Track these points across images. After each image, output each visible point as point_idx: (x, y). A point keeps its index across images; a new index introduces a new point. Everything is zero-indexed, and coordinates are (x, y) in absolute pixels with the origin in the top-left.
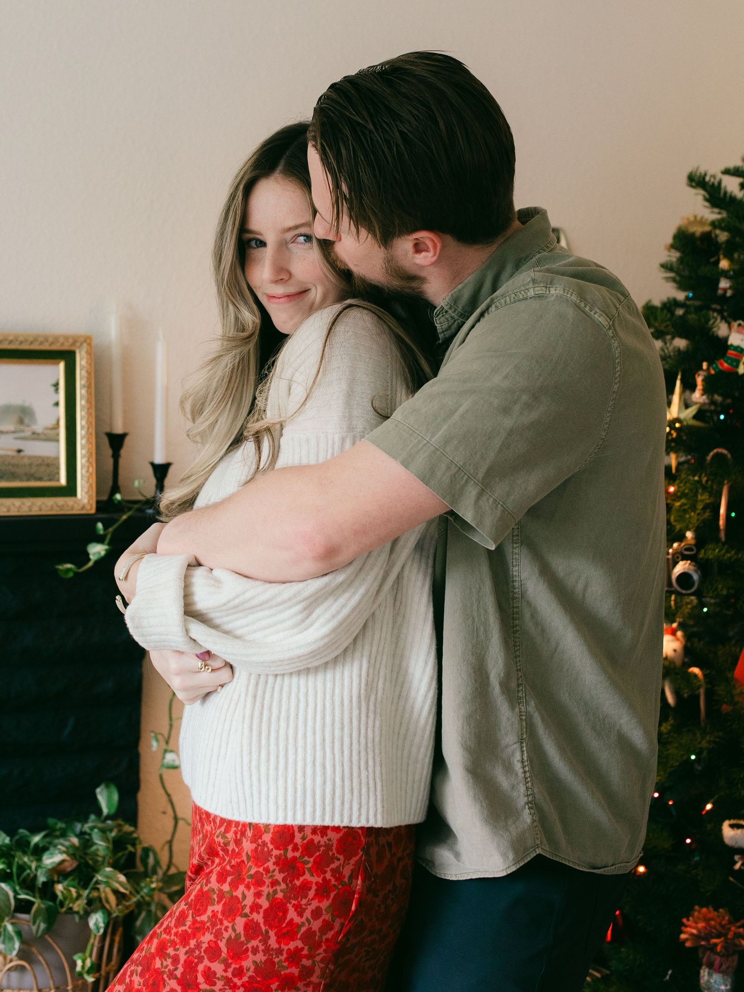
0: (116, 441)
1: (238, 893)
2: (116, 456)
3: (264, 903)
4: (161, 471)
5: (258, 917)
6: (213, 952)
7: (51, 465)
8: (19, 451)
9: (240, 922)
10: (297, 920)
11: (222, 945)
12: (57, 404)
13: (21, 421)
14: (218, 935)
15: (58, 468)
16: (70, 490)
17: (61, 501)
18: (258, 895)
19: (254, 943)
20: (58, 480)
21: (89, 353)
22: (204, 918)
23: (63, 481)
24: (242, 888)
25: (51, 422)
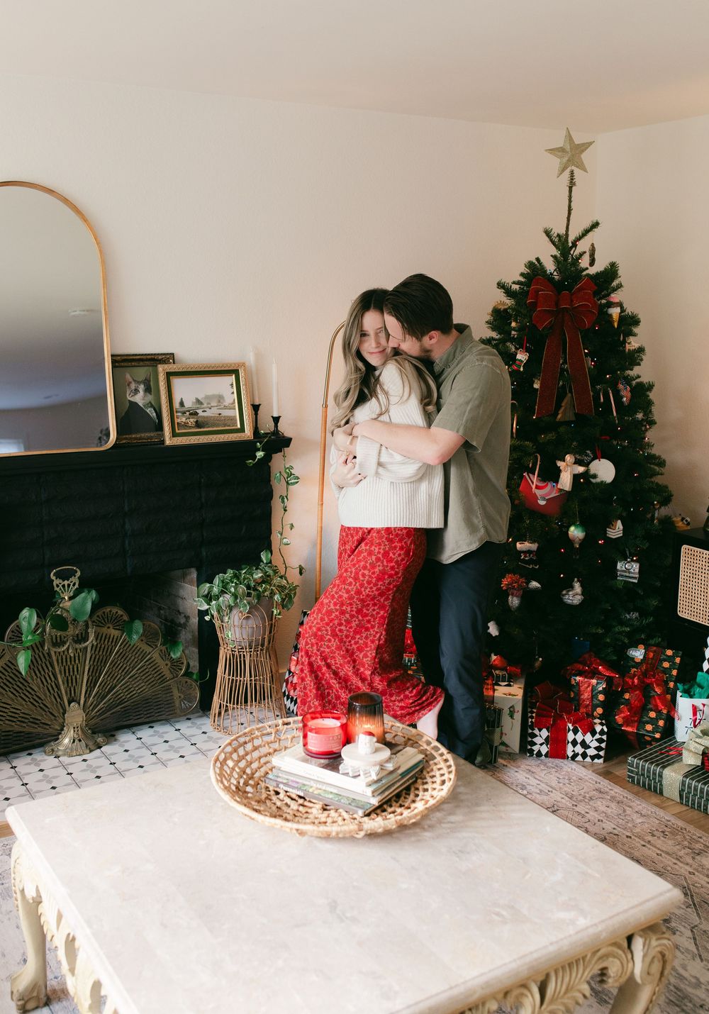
0: (256, 408)
1: (373, 548)
2: (256, 414)
3: (382, 552)
4: (276, 420)
5: (380, 556)
6: (365, 568)
7: (233, 419)
8: (220, 414)
9: (374, 558)
10: (393, 557)
11: (368, 565)
12: (233, 393)
13: (219, 402)
14: (366, 562)
15: (236, 420)
16: (242, 430)
17: (239, 434)
18: (380, 549)
19: (379, 563)
20: (237, 426)
21: (244, 370)
22: (361, 558)
23: (239, 426)
24: (373, 547)
25: (231, 401)
